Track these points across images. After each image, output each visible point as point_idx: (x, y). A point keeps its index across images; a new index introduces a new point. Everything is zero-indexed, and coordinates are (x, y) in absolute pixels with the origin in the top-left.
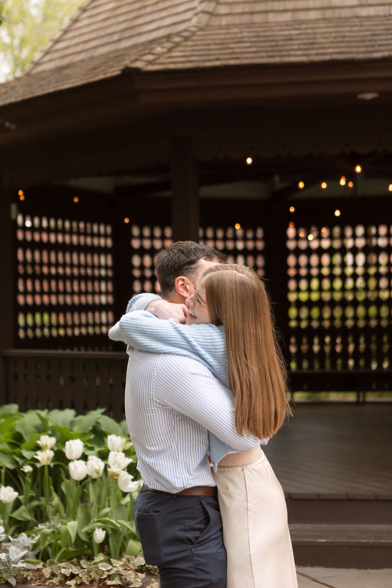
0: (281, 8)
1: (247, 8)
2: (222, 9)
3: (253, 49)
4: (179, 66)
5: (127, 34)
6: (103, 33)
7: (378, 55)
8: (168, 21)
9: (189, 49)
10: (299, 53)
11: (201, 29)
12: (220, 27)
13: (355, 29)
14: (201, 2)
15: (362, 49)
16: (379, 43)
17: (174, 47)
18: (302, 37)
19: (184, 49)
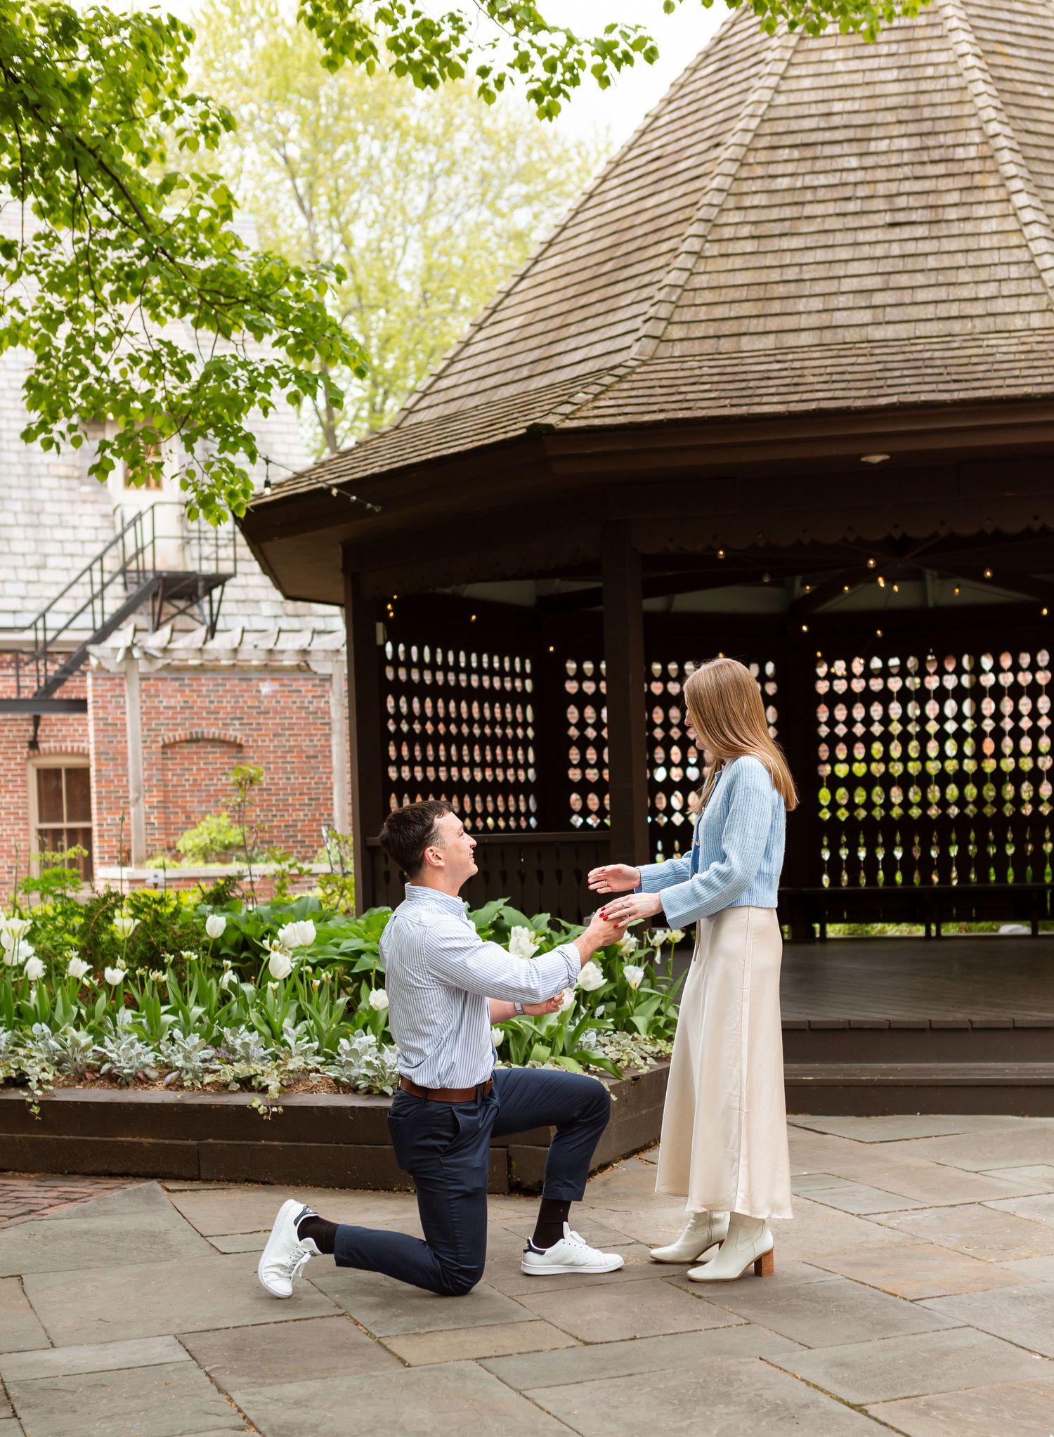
0: (760, 329)
1: (711, 329)
2: (676, 332)
3: (713, 395)
4: (608, 421)
5: (539, 368)
6: (507, 364)
7: (883, 401)
8: (599, 349)
9: (625, 394)
10: (775, 399)
11: (644, 363)
12: (672, 359)
13: (861, 360)
14: (646, 321)
15: (864, 393)
16: (889, 382)
17: (602, 392)
18: (784, 373)
19: (616, 394)
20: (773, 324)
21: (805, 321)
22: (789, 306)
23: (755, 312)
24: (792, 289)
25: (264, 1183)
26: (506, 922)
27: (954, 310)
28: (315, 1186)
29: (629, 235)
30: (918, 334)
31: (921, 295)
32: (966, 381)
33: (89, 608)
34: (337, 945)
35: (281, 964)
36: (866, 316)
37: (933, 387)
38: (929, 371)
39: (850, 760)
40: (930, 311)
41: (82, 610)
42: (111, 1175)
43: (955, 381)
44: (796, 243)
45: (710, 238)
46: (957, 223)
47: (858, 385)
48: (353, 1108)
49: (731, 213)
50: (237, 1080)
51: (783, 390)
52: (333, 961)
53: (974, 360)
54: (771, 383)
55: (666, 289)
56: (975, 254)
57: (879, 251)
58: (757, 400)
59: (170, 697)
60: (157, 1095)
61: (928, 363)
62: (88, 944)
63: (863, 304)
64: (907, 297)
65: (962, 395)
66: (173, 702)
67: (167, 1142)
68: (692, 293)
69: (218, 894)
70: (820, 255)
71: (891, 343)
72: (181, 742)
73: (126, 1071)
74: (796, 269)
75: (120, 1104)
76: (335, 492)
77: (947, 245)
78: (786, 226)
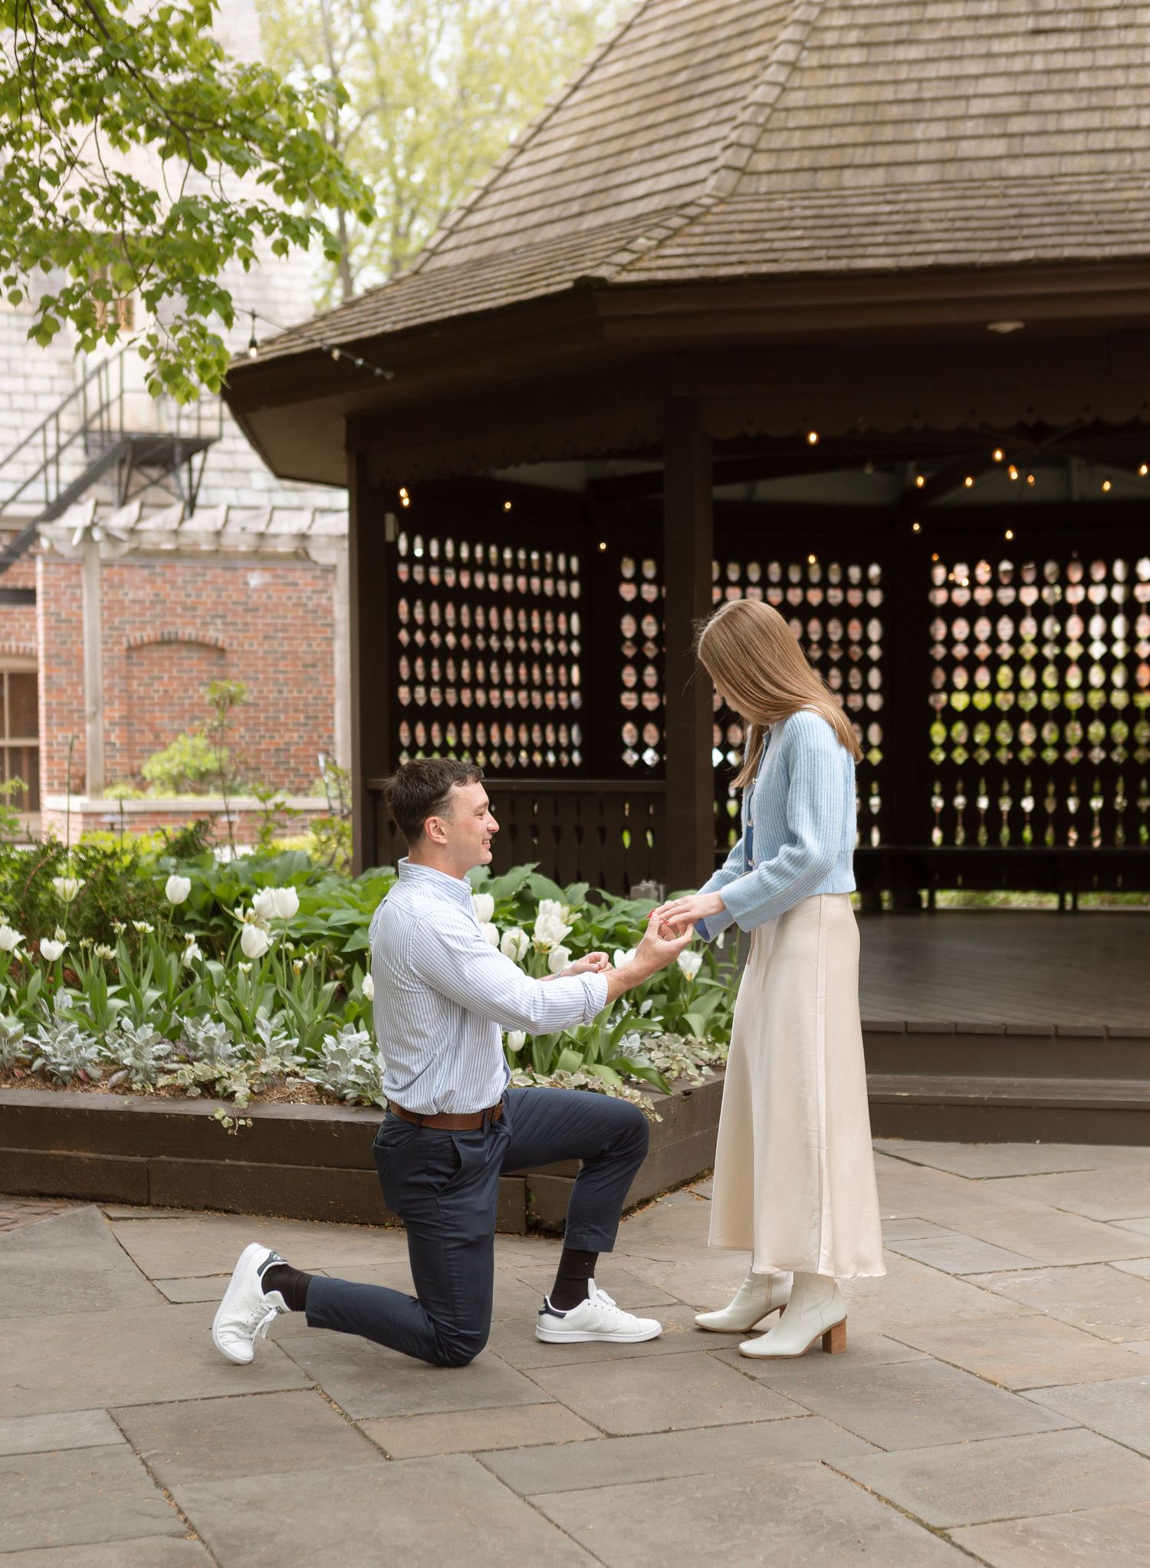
0: (867, 160)
1: (807, 160)
2: (763, 162)
3: (805, 244)
4: (674, 275)
5: (594, 203)
6: (553, 197)
7: (1016, 256)
8: (666, 182)
9: (696, 240)
10: (883, 250)
11: (722, 201)
12: (756, 196)
13: (992, 202)
14: (725, 148)
15: (994, 245)
16: (1026, 232)
17: (668, 238)
18: (895, 218)
19: (687, 240)
20: (883, 154)
21: (922, 152)
22: (905, 132)
23: (861, 139)
24: (909, 111)
25: (227, 1211)
26: (534, 893)
27: (1110, 141)
28: (290, 1217)
29: (708, 38)
30: (1064, 170)
31: (1070, 122)
32: (1122, 232)
33: (42, 477)
34: (326, 917)
35: (256, 939)
36: (999, 147)
37: (1080, 239)
38: (1076, 218)
39: (971, 688)
40: (1079, 142)
41: (34, 478)
42: (42, 1196)
43: (1108, 232)
44: (914, 52)
45: (808, 44)
46: (1116, 32)
47: (987, 234)
48: (338, 1123)
49: (836, 14)
50: (198, 1083)
51: (892, 239)
52: (320, 937)
53: (1133, 205)
54: (878, 229)
55: (752, 109)
56: (1137, 71)
57: (1018, 64)
58: (860, 251)
59: (137, 588)
60: (100, 1099)
61: (1075, 208)
62: (23, 906)
63: (996, 131)
64: (1051, 124)
65: (1115, 251)
66: (141, 595)
67: (110, 1157)
68: (783, 115)
69: (187, 843)
70: (945, 69)
71: (1030, 182)
72: (150, 644)
73: (63, 1068)
74: (914, 86)
75: (54, 1109)
76: (336, 354)
77: (1104, 59)
78: (903, 32)
